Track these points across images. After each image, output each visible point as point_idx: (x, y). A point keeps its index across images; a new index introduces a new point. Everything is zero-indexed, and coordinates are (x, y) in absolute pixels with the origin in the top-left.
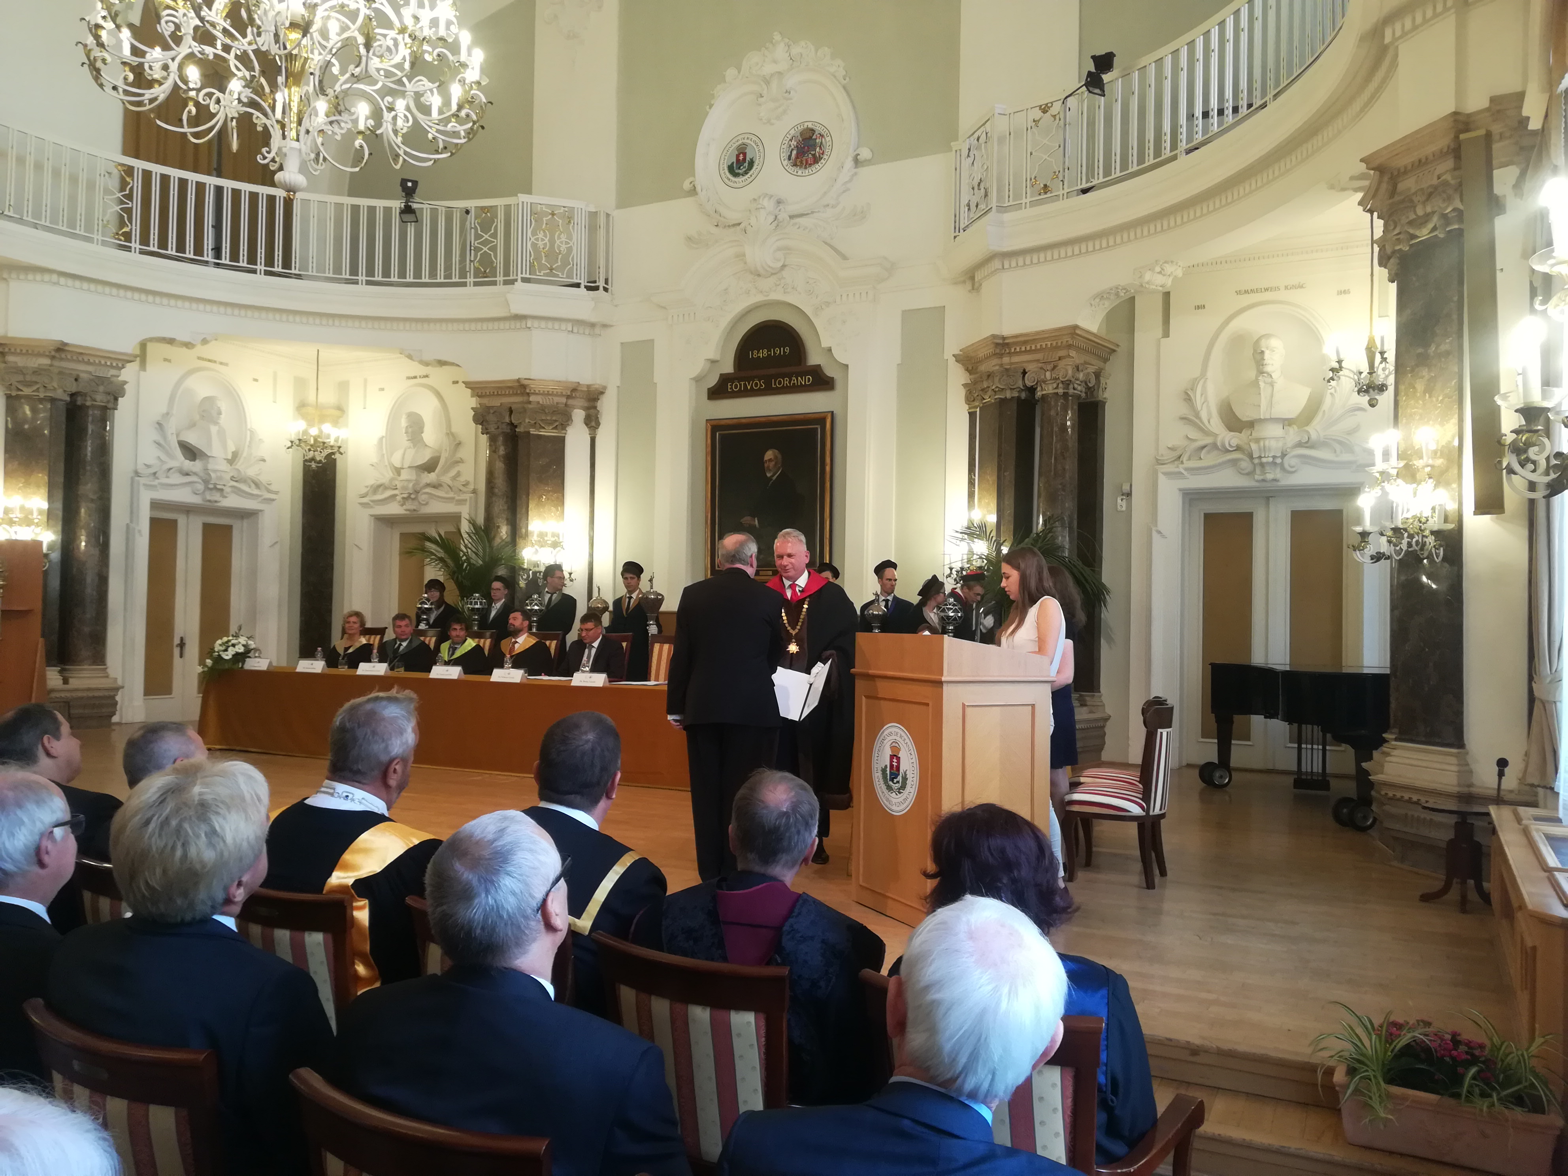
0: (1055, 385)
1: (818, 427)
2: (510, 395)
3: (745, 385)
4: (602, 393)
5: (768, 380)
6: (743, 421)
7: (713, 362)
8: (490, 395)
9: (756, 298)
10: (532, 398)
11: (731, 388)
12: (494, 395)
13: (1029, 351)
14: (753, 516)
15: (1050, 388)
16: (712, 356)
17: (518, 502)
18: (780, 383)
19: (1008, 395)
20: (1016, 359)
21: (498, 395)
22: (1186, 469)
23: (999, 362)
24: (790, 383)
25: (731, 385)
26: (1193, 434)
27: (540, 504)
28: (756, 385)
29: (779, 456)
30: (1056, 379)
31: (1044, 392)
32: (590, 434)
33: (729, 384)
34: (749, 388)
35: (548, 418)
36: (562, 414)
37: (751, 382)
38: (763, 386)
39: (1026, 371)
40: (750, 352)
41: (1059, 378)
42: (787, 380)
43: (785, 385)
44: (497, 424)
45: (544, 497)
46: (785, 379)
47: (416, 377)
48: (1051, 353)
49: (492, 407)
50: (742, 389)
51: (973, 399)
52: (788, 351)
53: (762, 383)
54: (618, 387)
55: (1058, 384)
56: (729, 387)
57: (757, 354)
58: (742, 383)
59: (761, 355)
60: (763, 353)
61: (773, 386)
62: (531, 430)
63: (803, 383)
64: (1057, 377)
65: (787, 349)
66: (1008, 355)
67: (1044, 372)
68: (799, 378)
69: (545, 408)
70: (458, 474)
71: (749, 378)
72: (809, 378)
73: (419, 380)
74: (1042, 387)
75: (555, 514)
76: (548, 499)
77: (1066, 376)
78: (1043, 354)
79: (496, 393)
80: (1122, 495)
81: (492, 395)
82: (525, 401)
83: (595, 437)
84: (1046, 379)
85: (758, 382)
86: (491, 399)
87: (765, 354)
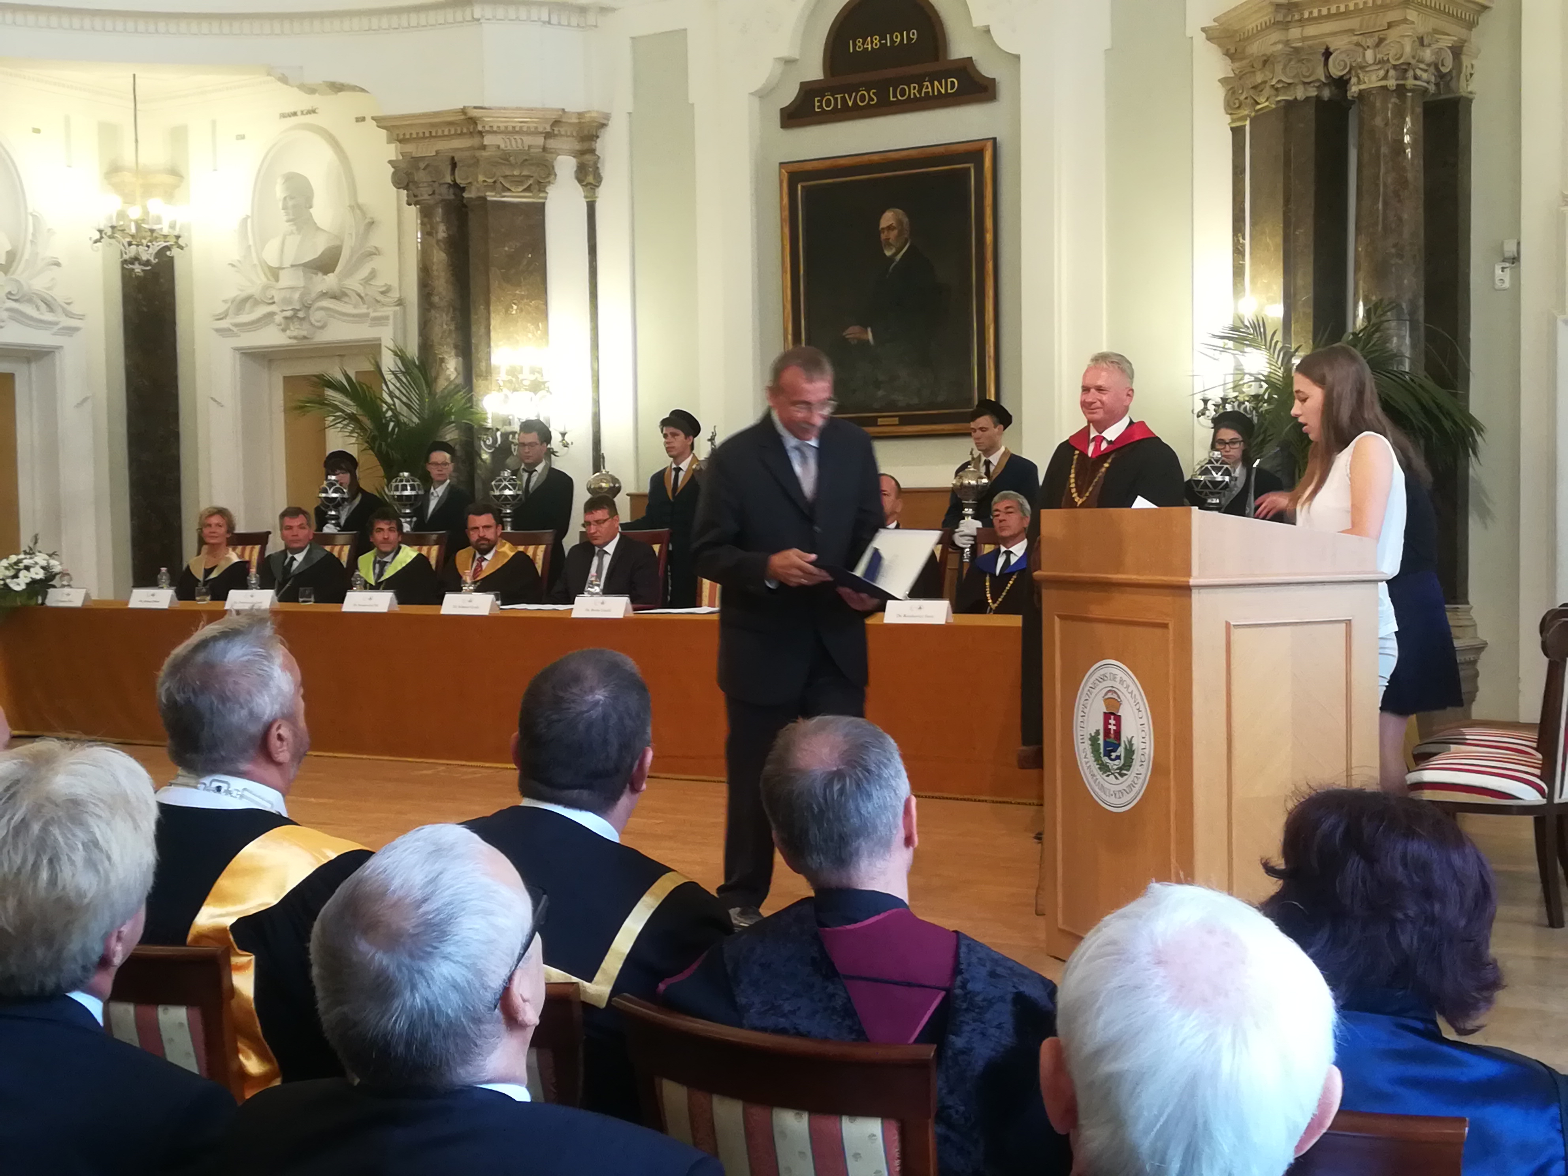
0: (1382, 73)
1: (971, 166)
2: (450, 137)
3: (843, 99)
4: (603, 125)
5: (882, 87)
6: (842, 162)
7: (789, 62)
8: (418, 139)
10: (488, 140)
11: (820, 107)
12: (424, 138)
13: (1335, 14)
14: (865, 326)
15: (1374, 78)
16: (785, 52)
17: (474, 317)
18: (903, 93)
19: (1300, 94)
20: (1311, 30)
21: (431, 136)
23: (1283, 38)
24: (920, 92)
25: (820, 101)
27: (508, 319)
28: (863, 98)
29: (906, 220)
30: (1381, 62)
31: (1362, 87)
32: (586, 197)
33: (816, 99)
34: (850, 104)
35: (516, 173)
36: (538, 165)
37: (854, 94)
38: (873, 100)
39: (1331, 50)
40: (851, 42)
41: (1388, 59)
42: (914, 88)
43: (912, 96)
44: (431, 186)
45: (515, 307)
46: (912, 86)
47: (295, 114)
48: (1374, 15)
49: (423, 158)
50: (839, 107)
51: (1237, 105)
52: (915, 37)
53: (871, 94)
54: (630, 113)
55: (1388, 71)
56: (817, 104)
57: (863, 44)
58: (839, 96)
59: (869, 46)
60: (873, 43)
61: (892, 99)
62: (488, 194)
63: (943, 91)
64: (1385, 59)
65: (913, 34)
66: (1298, 24)
67: (1361, 50)
68: (936, 83)
69: (510, 156)
70: (373, 275)
71: (850, 89)
72: (952, 82)
73: (300, 119)
74: (1358, 77)
75: (534, 335)
76: (521, 310)
77: (1401, 56)
78: (1359, 19)
79: (427, 135)
80: (1503, 261)
81: (421, 138)
82: (476, 145)
83: (595, 202)
84: (1366, 62)
85: (865, 92)
86: (421, 144)
87: (876, 44)
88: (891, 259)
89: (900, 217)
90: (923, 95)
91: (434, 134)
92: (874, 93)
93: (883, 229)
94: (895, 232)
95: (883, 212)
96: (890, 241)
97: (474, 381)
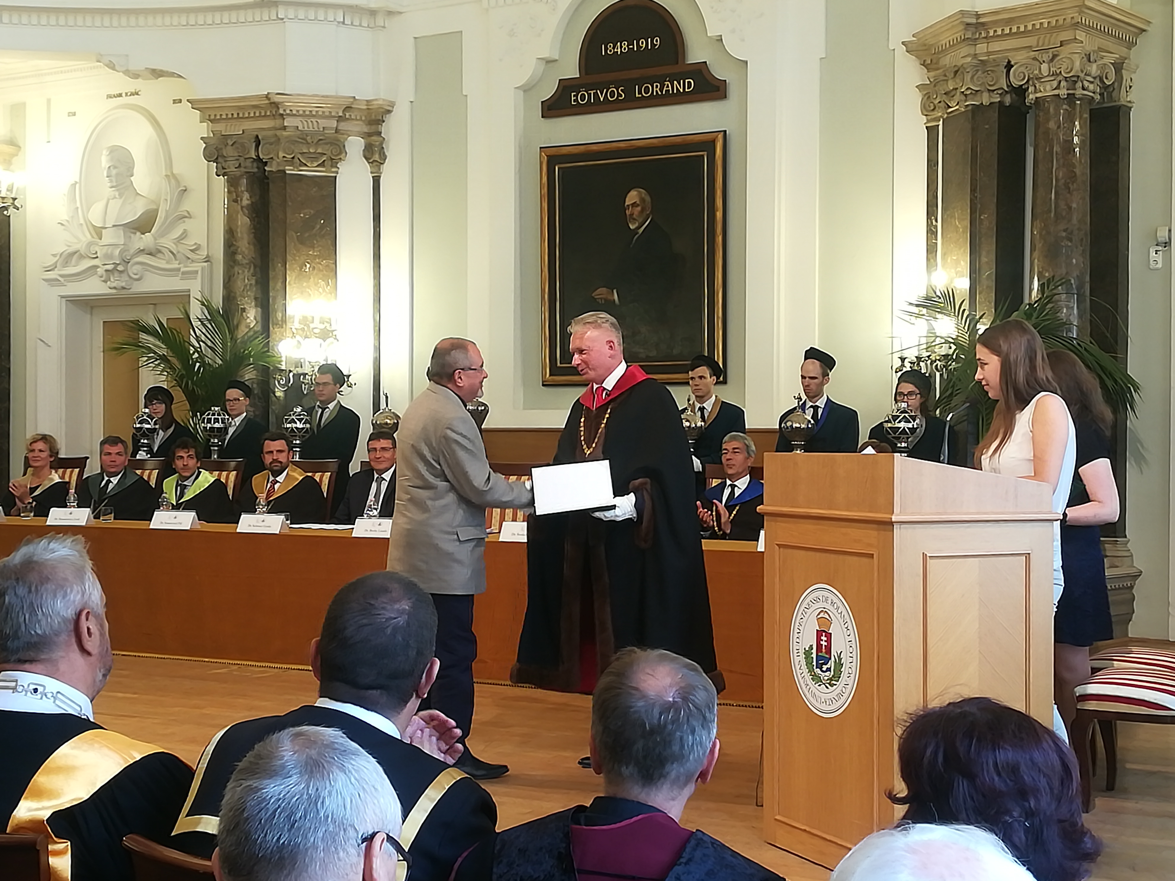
0: (1055, 84)
1: (705, 153)
2: (255, 118)
3: (596, 94)
4: (389, 112)
5: (629, 86)
6: (594, 148)
7: (549, 62)
8: (227, 119)
10: (288, 122)
11: (576, 100)
12: (232, 118)
13: (1015, 33)
15: (1048, 88)
16: (546, 55)
17: (271, 274)
18: (647, 90)
19: (986, 100)
20: (996, 46)
21: (238, 117)
23: (972, 52)
24: (661, 90)
25: (576, 96)
27: (301, 275)
28: (612, 94)
29: (648, 199)
30: (1057, 74)
31: (1039, 95)
32: (371, 173)
33: (573, 94)
34: (602, 100)
35: (312, 150)
36: (331, 144)
37: (605, 90)
38: (621, 96)
39: (1012, 63)
40: (603, 46)
41: (1061, 72)
42: (657, 86)
43: (655, 94)
44: (238, 160)
45: (308, 266)
46: (655, 85)
47: (120, 95)
48: (1048, 35)
49: (231, 136)
50: (592, 101)
51: (932, 108)
52: (658, 43)
53: (620, 92)
54: (411, 102)
55: (1060, 82)
56: (573, 99)
57: (614, 48)
58: (592, 92)
59: (619, 50)
60: (621, 48)
61: (637, 95)
62: (287, 168)
63: (682, 91)
64: (1058, 72)
65: (657, 41)
66: (985, 40)
67: (1038, 63)
68: (675, 82)
69: (307, 136)
70: (185, 235)
71: (603, 85)
72: (689, 83)
73: (125, 100)
74: (1035, 87)
75: (324, 290)
76: (314, 268)
77: (1072, 70)
78: (1037, 37)
79: (235, 116)
80: (1157, 245)
81: (230, 119)
82: (277, 126)
83: (380, 177)
84: (1042, 75)
85: (614, 89)
86: (229, 124)
87: (625, 49)
89: (643, 195)
90: (664, 93)
91: (241, 115)
92: (622, 90)
93: (628, 206)
94: (639, 208)
96: (634, 216)
97: (271, 328)
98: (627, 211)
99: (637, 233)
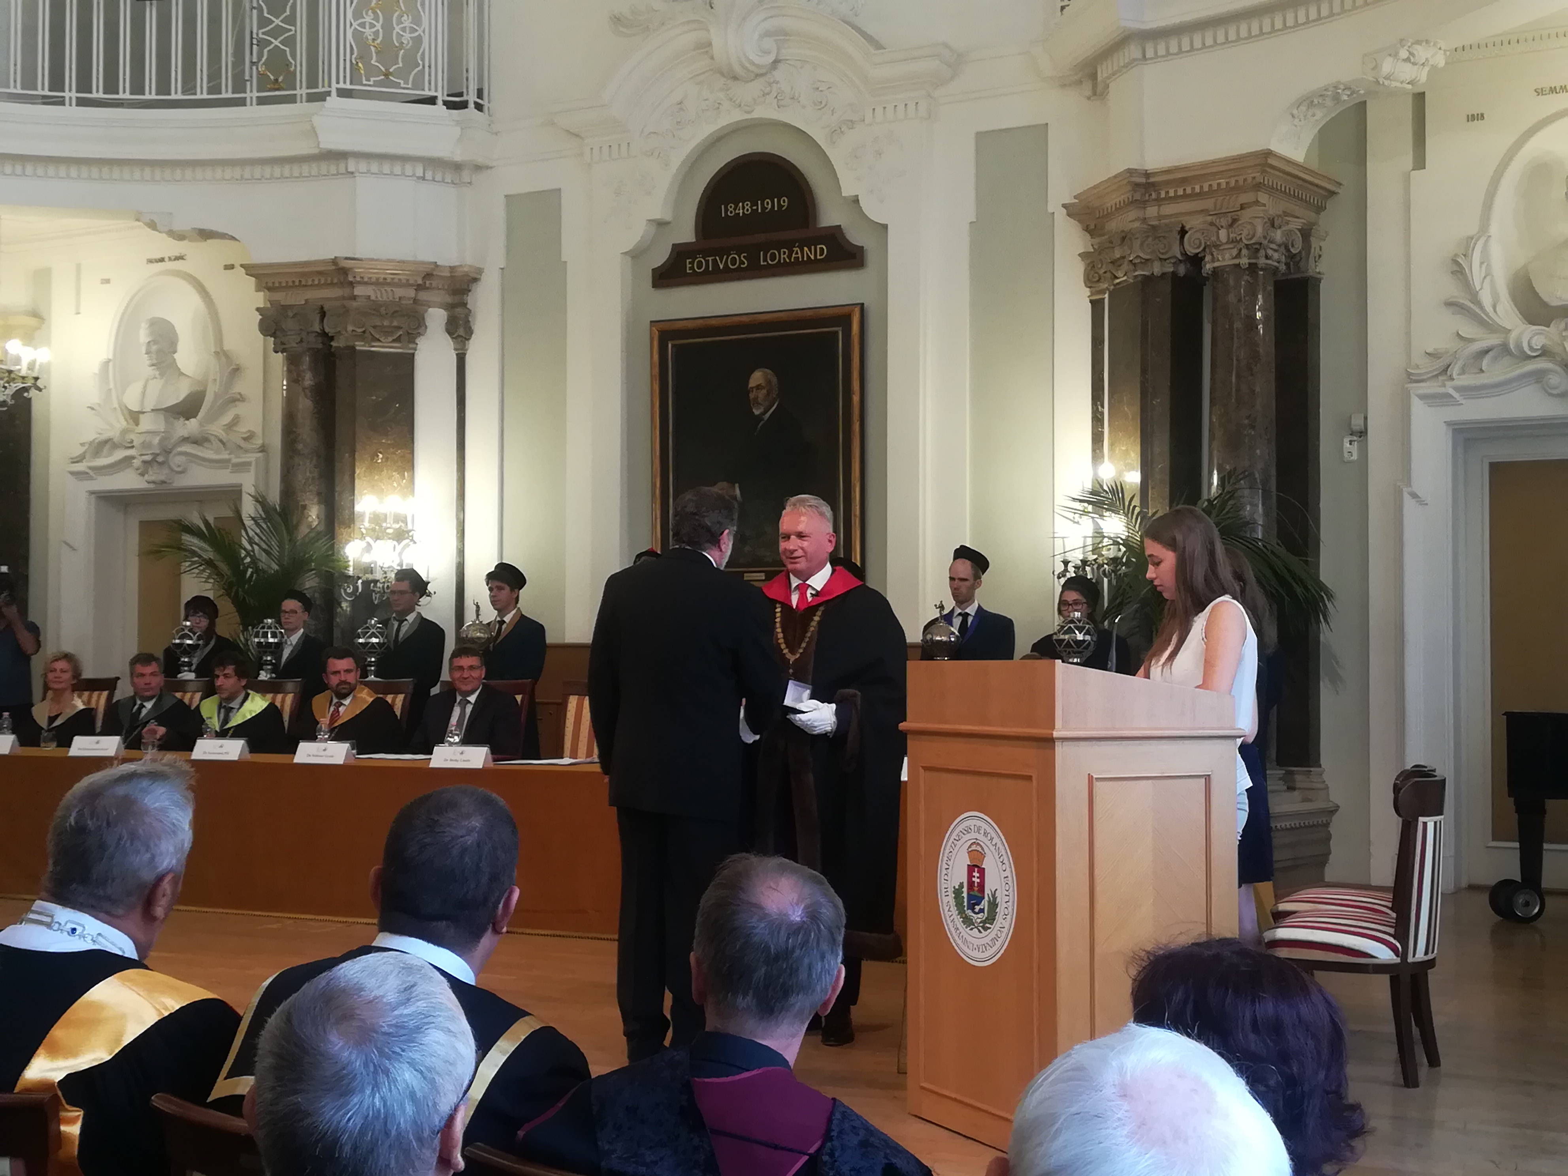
0: (1235, 252)
1: (839, 330)
2: (319, 286)
3: (715, 261)
4: (475, 280)
5: (753, 253)
6: (713, 322)
7: (661, 224)
8: (287, 287)
9: (732, 116)
10: (359, 291)
11: (692, 268)
12: (294, 286)
13: (1190, 196)
14: (732, 482)
15: (1227, 256)
16: (657, 214)
17: (338, 465)
18: (773, 258)
19: (1157, 269)
20: (1169, 209)
21: (301, 285)
22: (1457, 389)
23: (1141, 216)
24: (790, 257)
25: (692, 263)
26: (1468, 330)
27: (373, 468)
28: (734, 261)
29: (774, 380)
30: (1234, 241)
31: (1216, 264)
32: (455, 349)
33: (688, 261)
34: (721, 267)
35: (386, 323)
36: (409, 316)
37: (725, 257)
38: (744, 264)
39: (1187, 228)
40: (723, 206)
41: (1241, 239)
42: (785, 253)
43: (782, 261)
44: (299, 334)
45: (381, 456)
46: (782, 250)
47: (162, 260)
48: (1227, 198)
49: (290, 307)
50: (710, 269)
51: (1097, 279)
52: (786, 204)
53: (742, 258)
54: (502, 269)
55: (1240, 250)
56: (688, 266)
57: (735, 209)
58: (710, 259)
59: (741, 211)
60: (744, 208)
61: (762, 263)
62: (357, 343)
63: (812, 257)
64: (1238, 239)
65: (784, 201)
66: (1155, 203)
67: (1216, 229)
68: (806, 249)
69: (380, 307)
70: (236, 420)
71: (722, 252)
72: (822, 250)
73: (168, 265)
74: (1212, 255)
75: (399, 485)
76: (387, 459)
77: (1254, 236)
78: (1213, 200)
79: (297, 284)
80: (1351, 435)
81: (291, 287)
82: (346, 295)
83: (465, 354)
84: (1220, 241)
85: (736, 256)
86: (290, 293)
87: (748, 210)
88: (759, 418)
89: (769, 376)
90: (792, 260)
91: (303, 283)
92: (744, 257)
93: (752, 388)
94: (764, 391)
95: (753, 372)
96: (760, 400)
97: (337, 528)
98: (750, 395)
99: (763, 420)
